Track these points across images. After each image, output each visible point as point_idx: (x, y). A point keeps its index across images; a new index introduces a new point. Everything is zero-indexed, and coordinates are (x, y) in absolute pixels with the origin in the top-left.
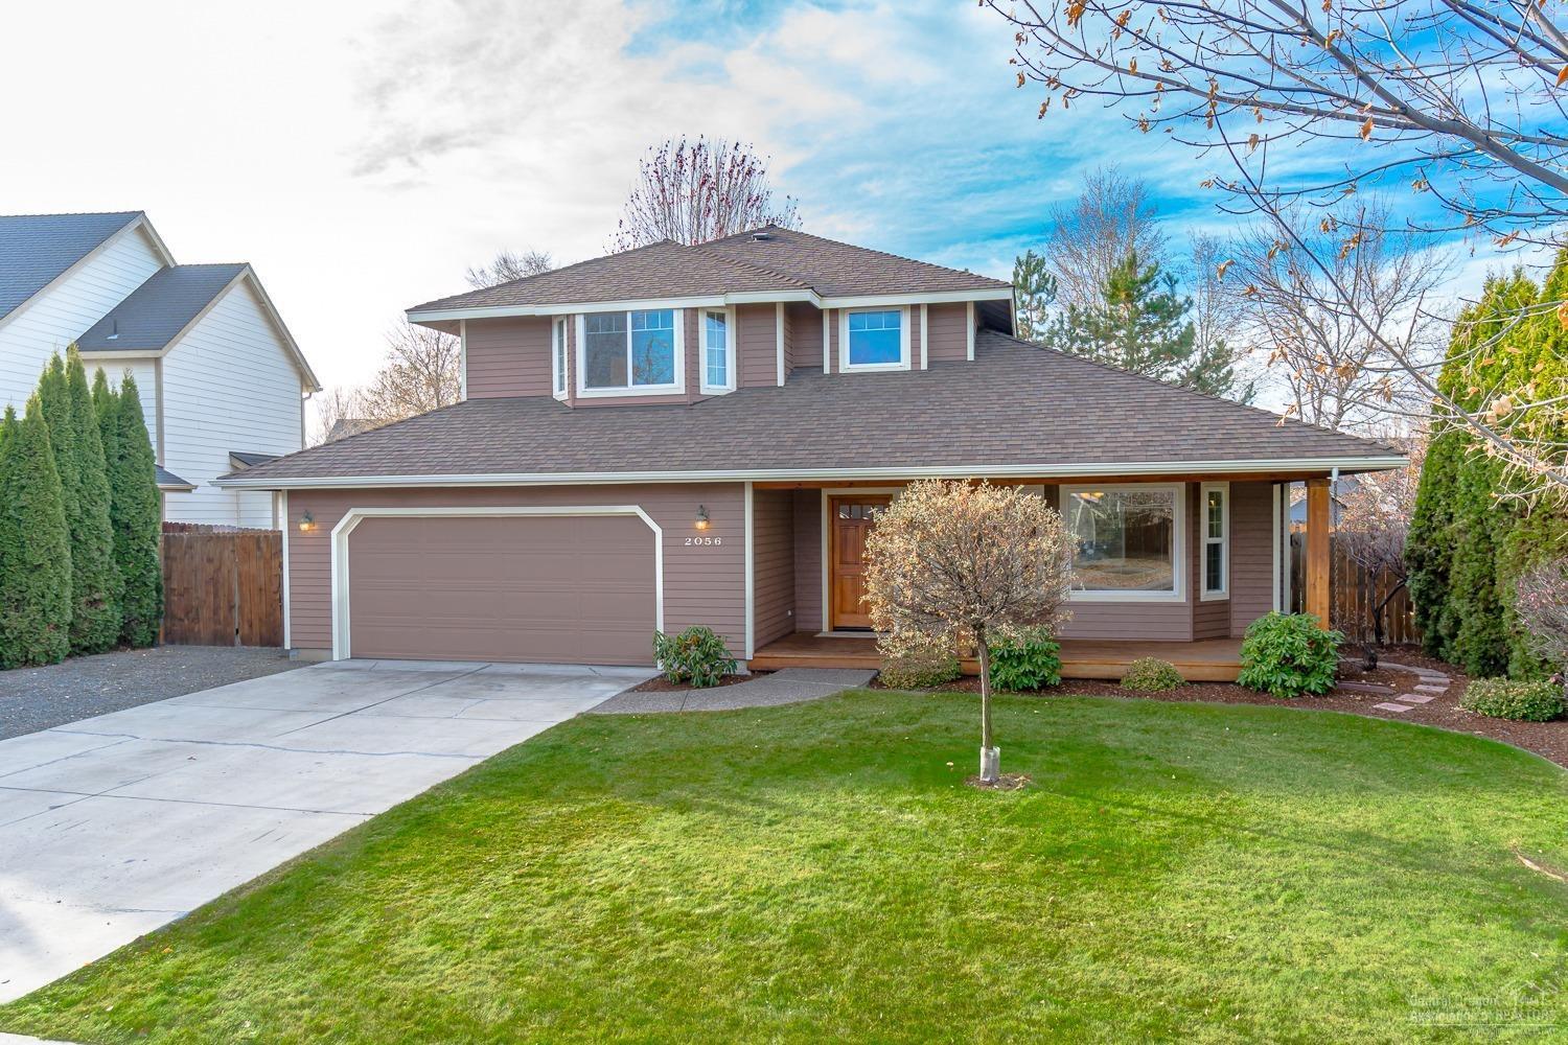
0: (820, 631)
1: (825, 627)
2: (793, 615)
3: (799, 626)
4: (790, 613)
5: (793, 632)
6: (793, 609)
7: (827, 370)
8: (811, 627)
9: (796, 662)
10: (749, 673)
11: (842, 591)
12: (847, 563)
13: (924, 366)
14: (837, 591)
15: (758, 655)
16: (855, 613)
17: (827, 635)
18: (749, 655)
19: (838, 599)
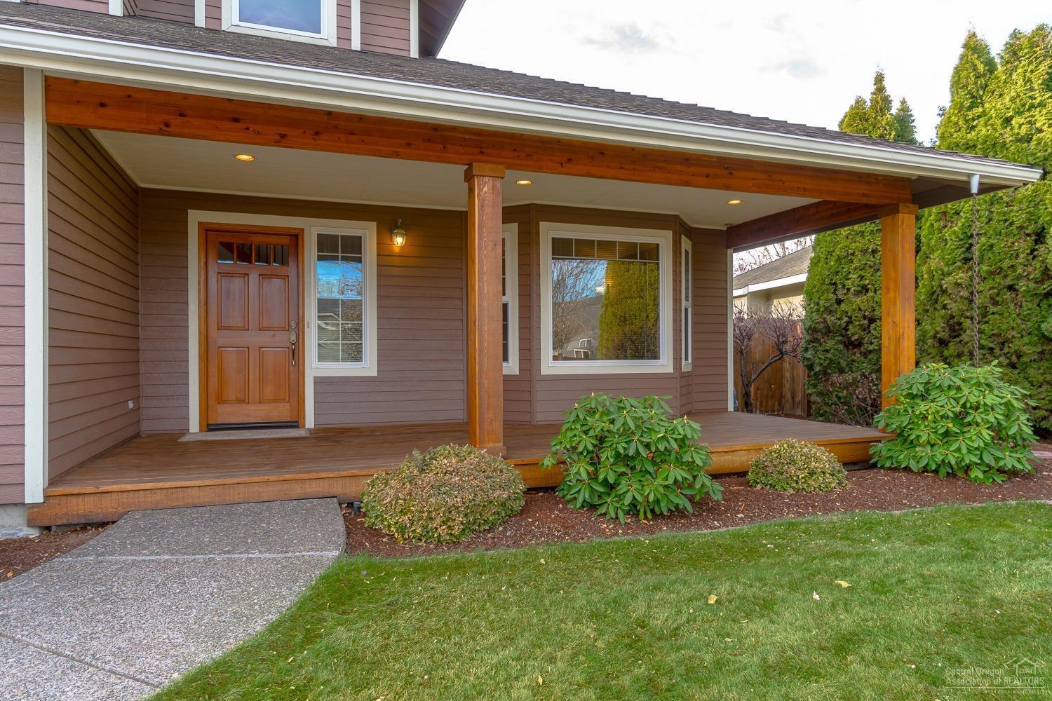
0: (186, 431)
1: (194, 425)
2: (137, 409)
3: (147, 427)
4: (131, 405)
5: (137, 435)
6: (137, 399)
7: (200, 21)
8: (168, 426)
9: (158, 497)
10: (33, 533)
11: (221, 371)
12: (229, 328)
13: (356, 45)
14: (213, 370)
15: (60, 490)
16: (242, 401)
17: (200, 438)
18: (34, 490)
19: (214, 381)
